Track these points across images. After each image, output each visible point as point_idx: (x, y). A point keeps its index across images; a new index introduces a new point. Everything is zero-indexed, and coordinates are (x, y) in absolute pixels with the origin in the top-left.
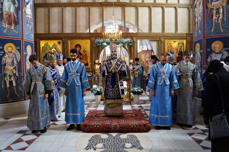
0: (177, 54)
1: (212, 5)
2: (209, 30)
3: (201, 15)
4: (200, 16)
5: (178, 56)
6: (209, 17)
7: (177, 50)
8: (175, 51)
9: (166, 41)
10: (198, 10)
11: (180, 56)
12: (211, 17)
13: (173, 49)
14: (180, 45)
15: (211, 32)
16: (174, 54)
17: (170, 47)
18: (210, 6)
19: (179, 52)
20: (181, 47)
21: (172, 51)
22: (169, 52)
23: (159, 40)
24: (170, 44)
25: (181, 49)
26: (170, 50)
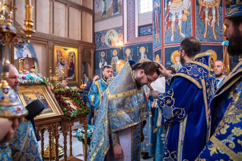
0: (69, 66)
1: (204, 2)
2: (201, 34)
3: (186, 12)
4: (183, 13)
5: (69, 68)
6: (201, 17)
7: (68, 61)
8: (66, 62)
9: (55, 47)
10: (179, 5)
11: (71, 69)
12: (203, 18)
13: (64, 59)
14: (71, 55)
15: (203, 37)
16: (65, 65)
17: (60, 57)
18: (202, 2)
19: (71, 63)
20: (72, 57)
21: (63, 61)
22: (59, 63)
23: (46, 44)
24: (60, 52)
25: (72, 59)
26: (60, 60)
